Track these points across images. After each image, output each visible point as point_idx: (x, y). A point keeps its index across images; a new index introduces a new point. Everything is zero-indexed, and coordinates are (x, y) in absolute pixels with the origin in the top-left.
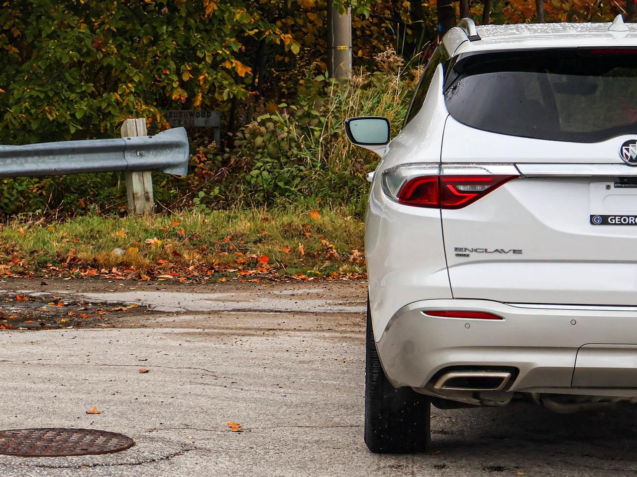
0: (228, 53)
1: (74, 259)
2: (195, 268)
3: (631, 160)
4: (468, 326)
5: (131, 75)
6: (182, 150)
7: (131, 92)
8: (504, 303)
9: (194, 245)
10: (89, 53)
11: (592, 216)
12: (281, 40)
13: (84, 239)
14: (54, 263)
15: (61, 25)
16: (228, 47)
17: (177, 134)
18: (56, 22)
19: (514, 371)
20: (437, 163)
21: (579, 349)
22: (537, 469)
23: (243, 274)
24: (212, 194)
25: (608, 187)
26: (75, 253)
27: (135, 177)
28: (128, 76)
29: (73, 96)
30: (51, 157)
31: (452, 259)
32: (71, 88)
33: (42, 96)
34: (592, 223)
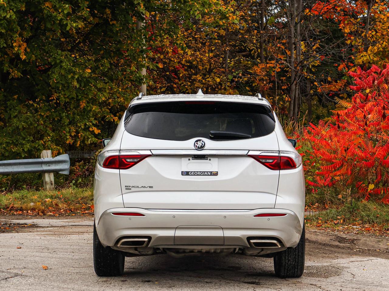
0: (91, 124)
1: (12, 207)
2: (64, 211)
3: (199, 148)
4: (130, 219)
5: (49, 133)
6: (67, 164)
7: (49, 140)
8: (145, 209)
9: (66, 201)
10: (31, 124)
11: (182, 172)
12: (113, 120)
13: (19, 199)
14: (4, 209)
15: (20, 112)
16: (91, 122)
17: (65, 157)
18: (17, 111)
19: (149, 238)
20: (118, 150)
21: (176, 228)
22: (165, 281)
23: (83, 212)
24: (78, 181)
25: (189, 160)
26: (13, 205)
27: (47, 175)
28: (48, 133)
29: (24, 142)
30: (10, 166)
31: (124, 191)
32: (24, 139)
33: (11, 142)
34: (182, 175)
